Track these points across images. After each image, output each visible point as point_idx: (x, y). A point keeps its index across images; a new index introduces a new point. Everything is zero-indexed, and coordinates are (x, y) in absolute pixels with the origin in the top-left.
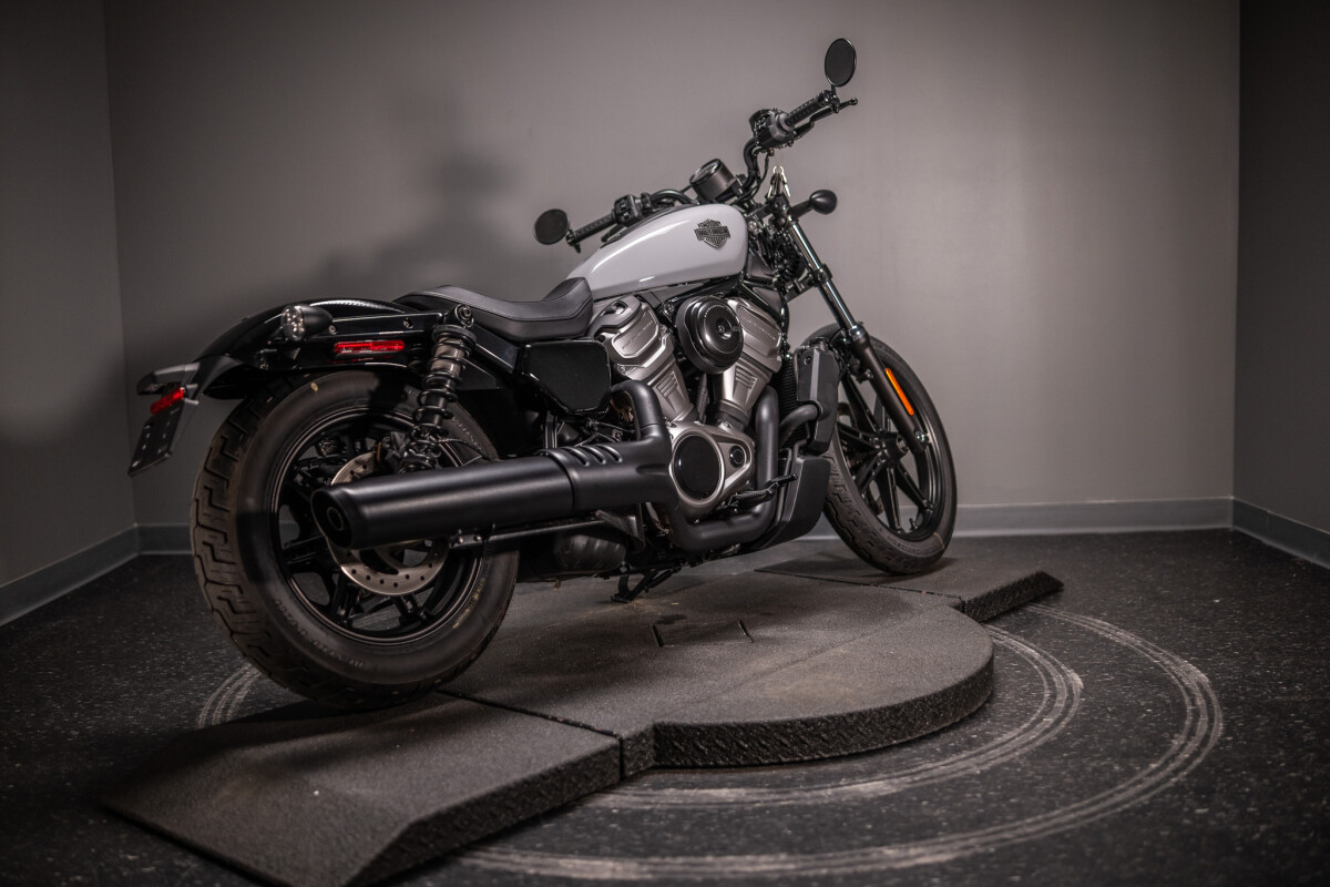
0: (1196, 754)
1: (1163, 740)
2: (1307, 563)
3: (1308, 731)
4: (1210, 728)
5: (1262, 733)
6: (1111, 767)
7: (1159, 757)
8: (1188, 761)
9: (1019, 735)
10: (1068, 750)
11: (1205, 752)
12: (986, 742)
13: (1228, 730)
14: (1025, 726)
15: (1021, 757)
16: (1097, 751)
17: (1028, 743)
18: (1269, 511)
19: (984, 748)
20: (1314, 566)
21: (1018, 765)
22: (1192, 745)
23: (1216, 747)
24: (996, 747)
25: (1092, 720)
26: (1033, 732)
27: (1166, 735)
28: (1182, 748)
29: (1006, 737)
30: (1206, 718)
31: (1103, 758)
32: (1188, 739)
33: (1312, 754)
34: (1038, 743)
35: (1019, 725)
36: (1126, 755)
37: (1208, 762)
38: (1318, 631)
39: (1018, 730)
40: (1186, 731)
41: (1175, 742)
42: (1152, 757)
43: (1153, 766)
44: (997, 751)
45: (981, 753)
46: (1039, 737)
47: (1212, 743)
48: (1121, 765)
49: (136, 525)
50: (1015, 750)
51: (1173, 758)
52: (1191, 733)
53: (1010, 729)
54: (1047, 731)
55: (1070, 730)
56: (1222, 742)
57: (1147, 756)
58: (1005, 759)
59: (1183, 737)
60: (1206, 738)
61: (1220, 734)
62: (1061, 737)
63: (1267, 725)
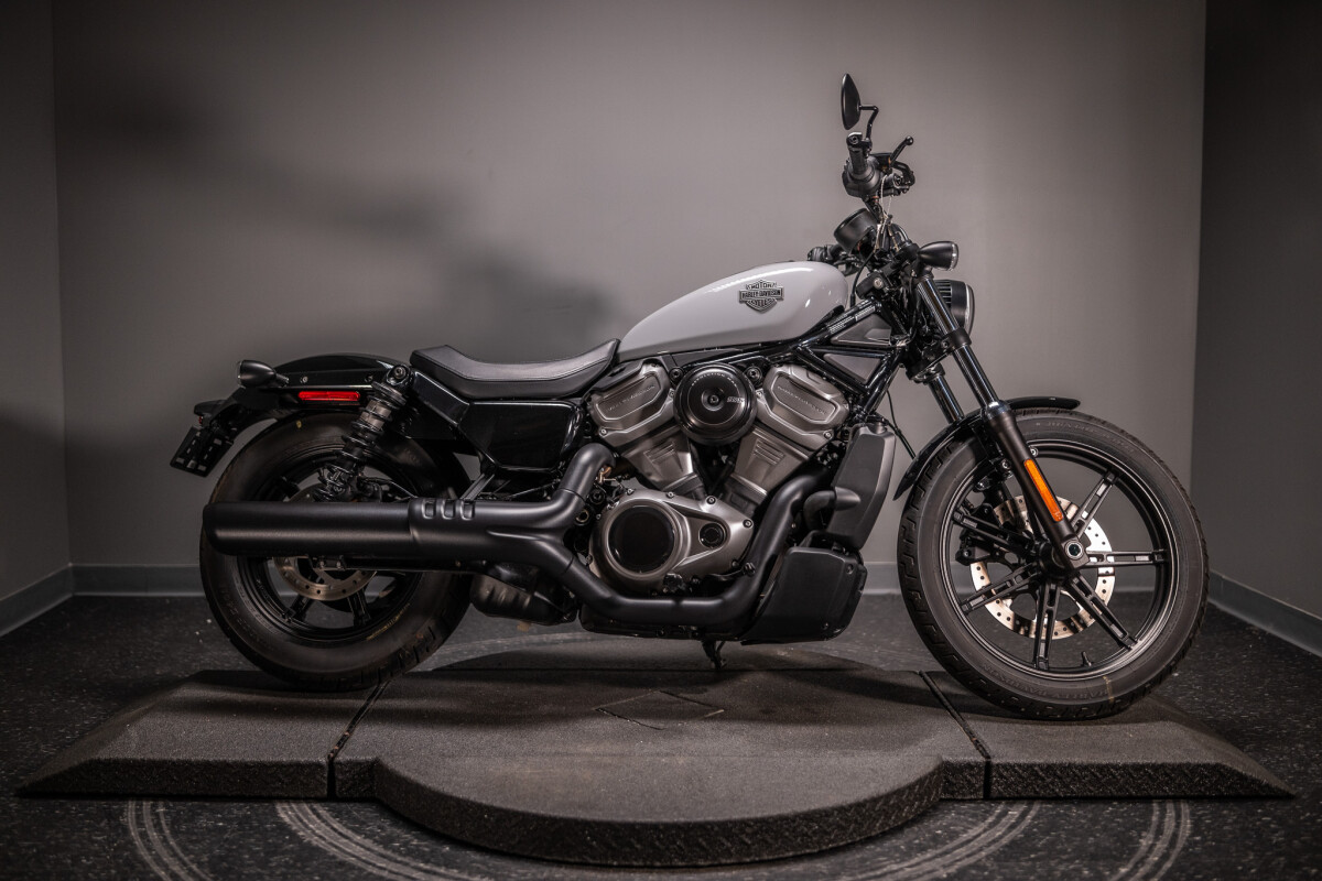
0: (1165, 857)
1: (1131, 839)
2: (1263, 632)
3: (1275, 831)
4: (1178, 825)
5: (1230, 832)
6: (1079, 871)
7: (1128, 860)
8: (1158, 865)
9: (985, 831)
10: (1036, 850)
11: (1174, 855)
12: (952, 839)
13: (1196, 829)
14: (990, 820)
15: (987, 857)
16: (1065, 852)
17: (994, 841)
18: (1224, 577)
19: (950, 846)
20: (1271, 637)
21: (985, 868)
22: (1161, 846)
23: (1185, 849)
24: (962, 845)
25: (1058, 814)
26: (998, 827)
27: (1134, 833)
28: (1151, 848)
29: (972, 833)
30: (1173, 814)
31: (1071, 861)
32: (1157, 838)
33: (1282, 859)
34: (1005, 841)
35: (985, 819)
36: (1094, 857)
37: (1177, 867)
38: (1278, 712)
39: (983, 825)
40: (1153, 828)
41: (1144, 842)
42: (1120, 859)
43: (1123, 870)
44: (963, 851)
45: (946, 853)
46: (1004, 834)
47: (1180, 844)
48: (1090, 869)
50: (981, 849)
51: (1142, 861)
52: (1159, 832)
53: (975, 824)
54: (1013, 827)
55: (1035, 826)
56: (1191, 843)
57: (1115, 858)
58: (972, 860)
59: (1151, 836)
60: (1175, 836)
61: (1188, 833)
62: (1028, 834)
63: (1235, 822)
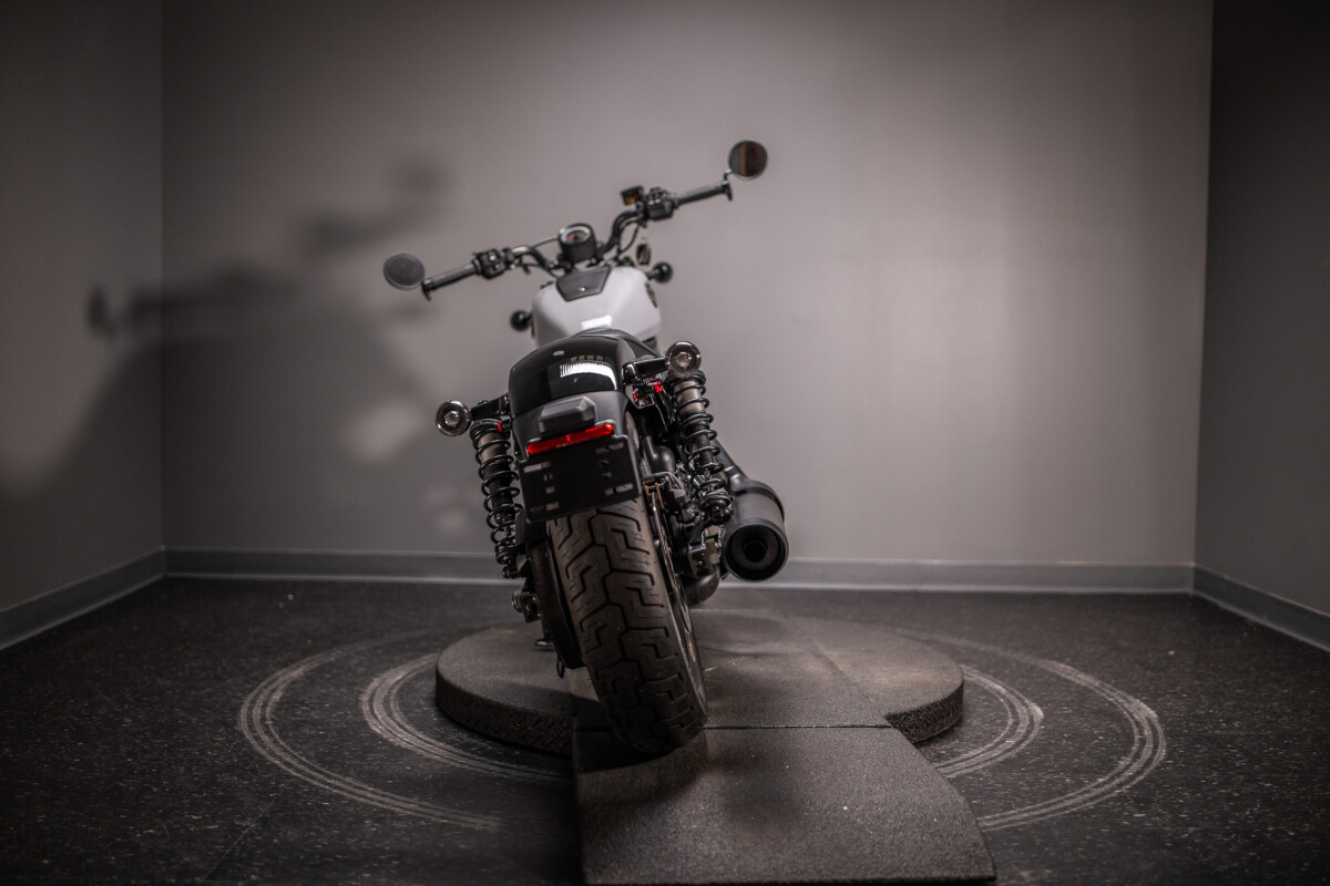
0: (1139, 773)
1: (1111, 760)
2: (1257, 625)
3: (1241, 759)
4: (1154, 753)
5: (1200, 759)
6: (1064, 780)
7: (1106, 774)
8: (1132, 778)
9: (983, 752)
10: (1026, 765)
11: (1147, 771)
12: (953, 756)
13: (1170, 755)
14: (989, 745)
15: (984, 769)
16: (1052, 767)
17: (991, 759)
18: (1226, 577)
19: (952, 761)
20: (1264, 629)
21: (981, 776)
22: (1136, 766)
23: (1158, 768)
24: (962, 761)
25: (1049, 744)
26: (995, 750)
27: (1115, 757)
28: (1127, 767)
29: (971, 753)
30: (1151, 746)
31: (1057, 773)
32: (1134, 760)
33: (1241, 777)
34: (999, 759)
35: (984, 745)
36: (1077, 771)
37: (1149, 778)
38: (1260, 680)
39: (982, 749)
40: (1132, 754)
41: (1122, 763)
42: (1100, 773)
43: (1101, 780)
44: (963, 764)
45: (948, 765)
46: (1000, 755)
47: (1154, 765)
48: (1072, 778)
49: (163, 548)
50: (979, 764)
51: (1118, 775)
52: (1137, 756)
53: (975, 748)
54: (1008, 750)
55: (1029, 751)
56: (1163, 764)
57: (1096, 772)
58: (970, 771)
59: (1129, 759)
60: (1150, 760)
61: (1162, 758)
62: (1021, 756)
63: (1206, 752)
